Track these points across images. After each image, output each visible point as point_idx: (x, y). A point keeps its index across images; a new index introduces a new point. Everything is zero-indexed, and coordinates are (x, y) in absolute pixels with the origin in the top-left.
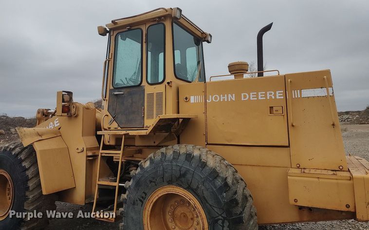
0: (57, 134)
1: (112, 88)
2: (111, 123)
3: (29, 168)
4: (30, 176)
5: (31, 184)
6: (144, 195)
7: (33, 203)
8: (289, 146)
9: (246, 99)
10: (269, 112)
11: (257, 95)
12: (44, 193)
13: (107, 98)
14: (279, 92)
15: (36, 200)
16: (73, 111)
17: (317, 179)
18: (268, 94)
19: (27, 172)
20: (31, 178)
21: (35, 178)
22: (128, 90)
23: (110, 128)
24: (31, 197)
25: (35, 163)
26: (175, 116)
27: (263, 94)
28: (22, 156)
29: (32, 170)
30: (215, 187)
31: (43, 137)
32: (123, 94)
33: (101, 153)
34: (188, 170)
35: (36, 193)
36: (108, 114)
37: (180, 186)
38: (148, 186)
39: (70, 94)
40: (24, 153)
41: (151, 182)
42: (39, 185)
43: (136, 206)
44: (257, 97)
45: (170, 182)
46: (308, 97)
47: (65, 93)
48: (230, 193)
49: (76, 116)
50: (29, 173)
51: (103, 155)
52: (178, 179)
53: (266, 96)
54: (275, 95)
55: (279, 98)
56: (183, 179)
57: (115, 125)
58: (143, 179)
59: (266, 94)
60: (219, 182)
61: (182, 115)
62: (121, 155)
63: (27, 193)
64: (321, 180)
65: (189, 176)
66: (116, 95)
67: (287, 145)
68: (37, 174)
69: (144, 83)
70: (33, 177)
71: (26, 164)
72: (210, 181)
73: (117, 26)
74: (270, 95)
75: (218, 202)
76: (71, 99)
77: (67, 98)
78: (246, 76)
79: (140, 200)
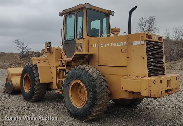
0: (46, 60)
1: (64, 41)
2: (64, 56)
3: (36, 73)
4: (36, 76)
5: (36, 79)
6: (69, 83)
7: (37, 86)
8: (127, 67)
9: (113, 46)
10: (121, 52)
11: (117, 44)
12: (41, 83)
13: (63, 45)
14: (125, 42)
15: (38, 85)
16: (51, 50)
17: (130, 80)
18: (121, 44)
19: (35, 75)
20: (36, 77)
21: (38, 77)
22: (70, 41)
23: (64, 58)
24: (36, 84)
25: (37, 71)
26: (87, 53)
27: (119, 43)
28: (33, 69)
29: (37, 74)
30: (89, 80)
31: (41, 61)
32: (68, 43)
33: (59, 68)
34: (82, 74)
35: (38, 83)
36: (63, 52)
37: (79, 80)
38: (70, 80)
39: (50, 43)
40: (34, 67)
41: (71, 78)
42: (39, 80)
43: (66, 87)
44: (117, 45)
45: (77, 79)
46: (135, 45)
47: (48, 43)
48: (94, 83)
49: (53, 53)
50: (36, 75)
51: (60, 69)
52: (79, 77)
53: (120, 45)
54: (123, 44)
55: (125, 45)
56: (80, 77)
57: (66, 57)
58: (68, 77)
59: (120, 44)
60: (91, 78)
61: (90, 53)
62: (65, 69)
63: (35, 83)
64: (132, 80)
65: (82, 76)
66: (66, 44)
67: (126, 66)
68: (38, 76)
69: (76, 39)
70: (37, 77)
71: (34, 72)
72: (88, 78)
73: (66, 12)
74: (122, 44)
75: (90, 86)
76: (50, 45)
77: (49, 45)
78: (119, 35)
79: (68, 85)
